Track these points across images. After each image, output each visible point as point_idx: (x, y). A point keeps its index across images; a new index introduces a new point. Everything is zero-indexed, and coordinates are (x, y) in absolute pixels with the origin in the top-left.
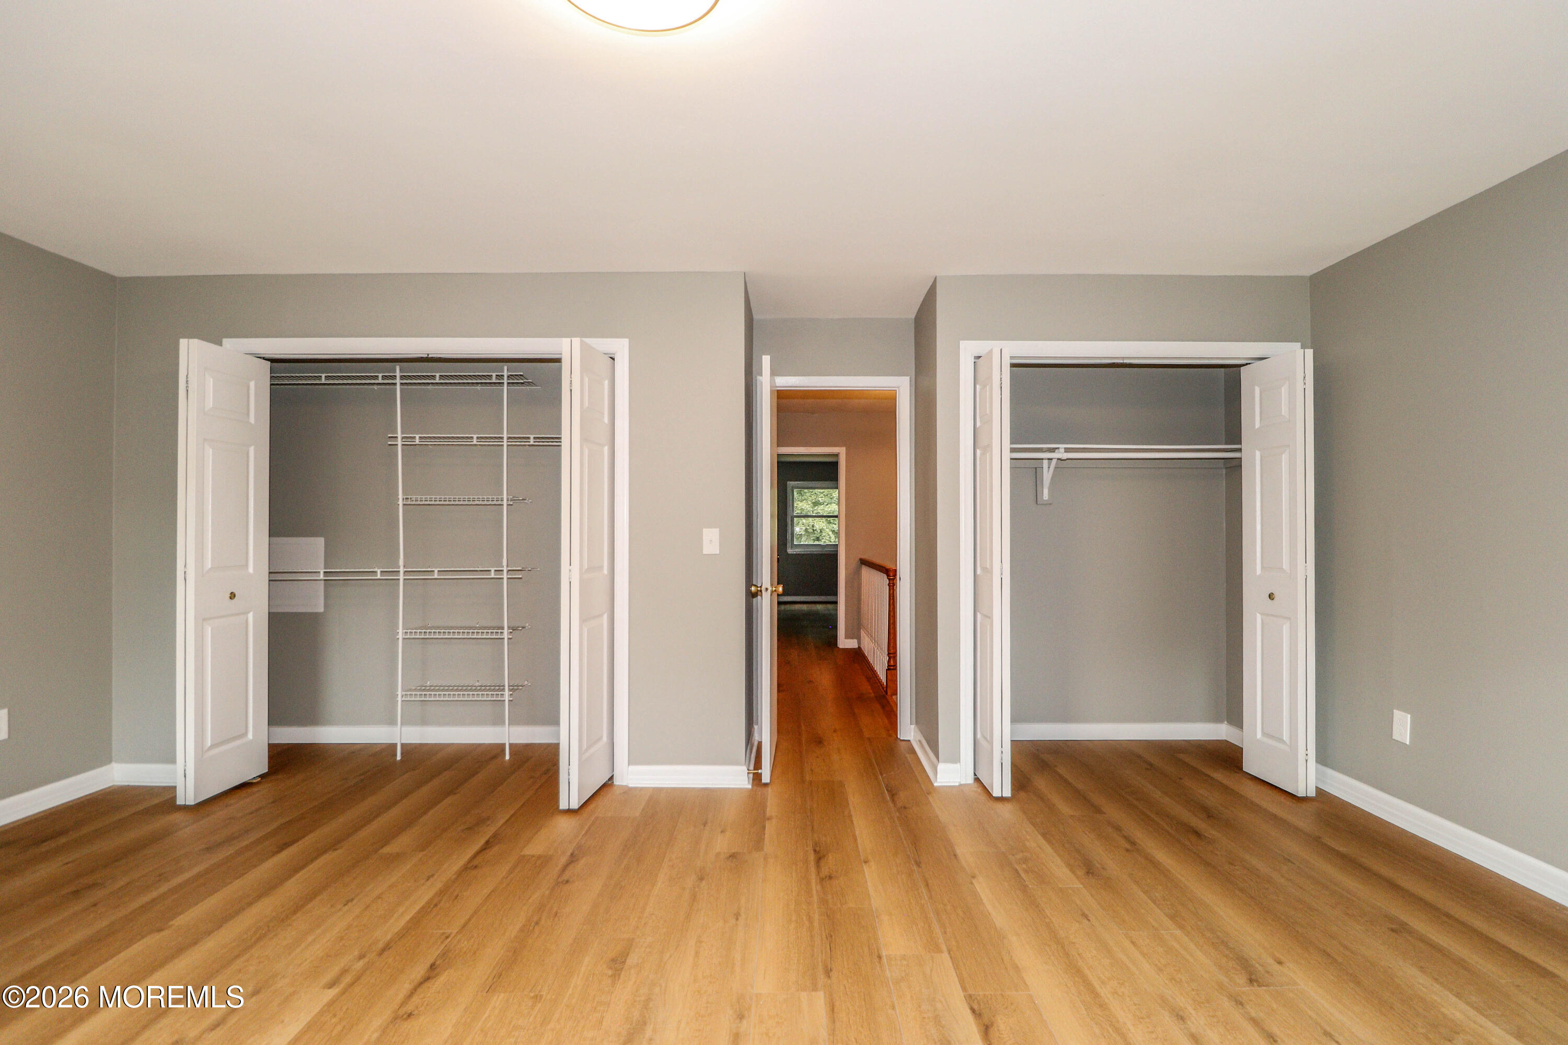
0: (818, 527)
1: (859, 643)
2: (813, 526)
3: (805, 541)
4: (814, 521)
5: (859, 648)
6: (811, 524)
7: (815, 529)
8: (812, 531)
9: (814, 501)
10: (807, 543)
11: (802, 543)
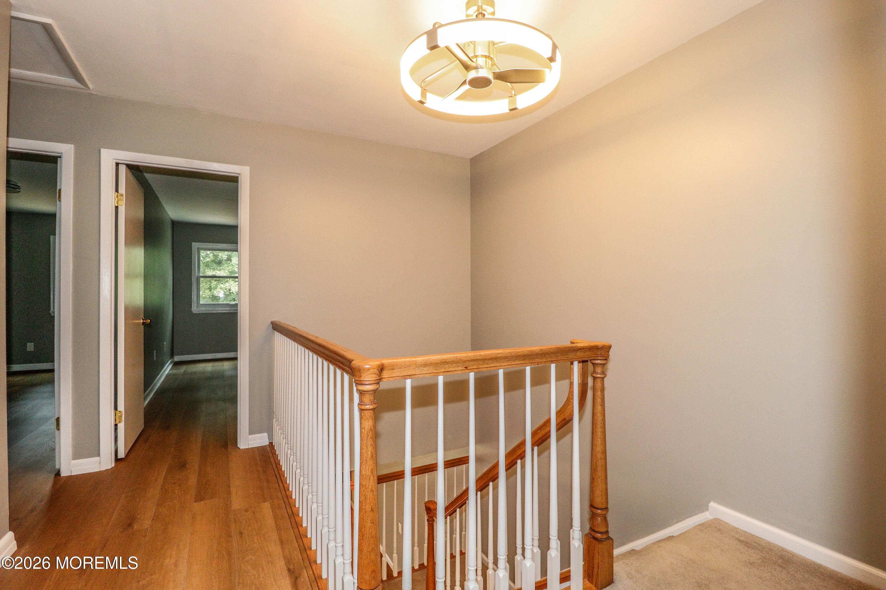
0: (234, 290)
1: (271, 436)
2: (230, 290)
3: (223, 301)
4: (231, 286)
5: (271, 444)
6: (228, 288)
7: (231, 292)
8: (229, 293)
9: (230, 271)
10: (224, 303)
11: (220, 303)
